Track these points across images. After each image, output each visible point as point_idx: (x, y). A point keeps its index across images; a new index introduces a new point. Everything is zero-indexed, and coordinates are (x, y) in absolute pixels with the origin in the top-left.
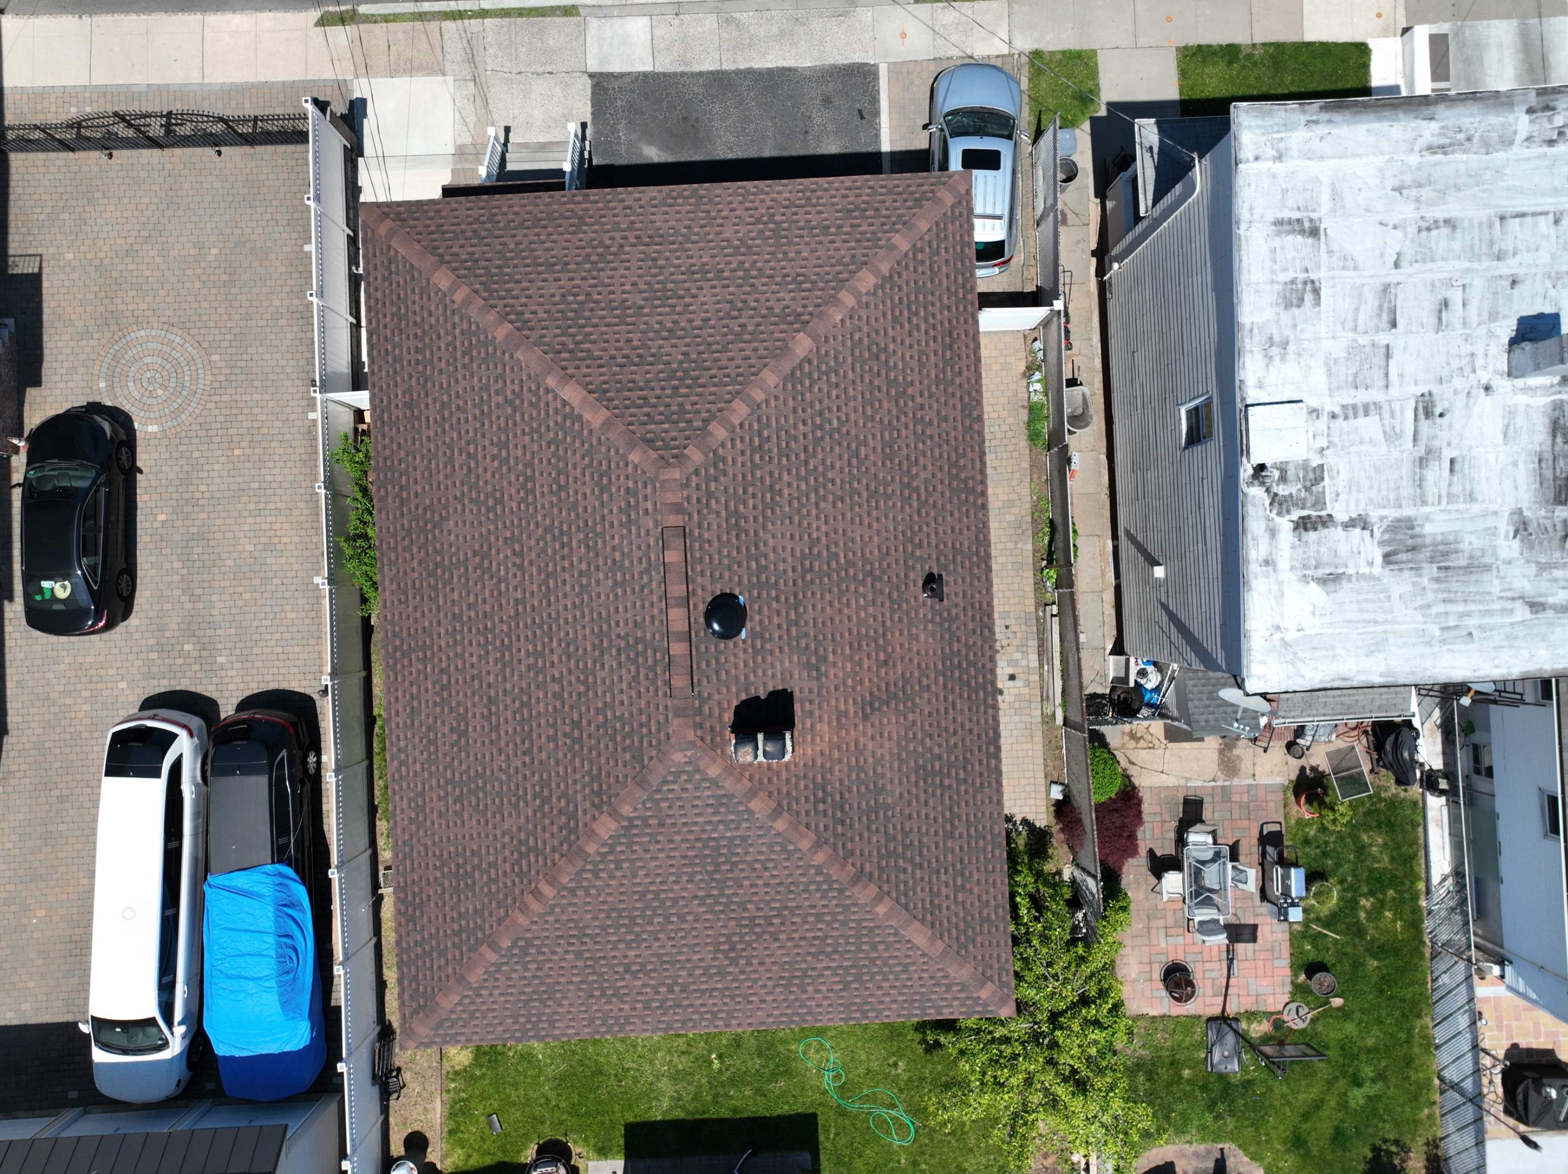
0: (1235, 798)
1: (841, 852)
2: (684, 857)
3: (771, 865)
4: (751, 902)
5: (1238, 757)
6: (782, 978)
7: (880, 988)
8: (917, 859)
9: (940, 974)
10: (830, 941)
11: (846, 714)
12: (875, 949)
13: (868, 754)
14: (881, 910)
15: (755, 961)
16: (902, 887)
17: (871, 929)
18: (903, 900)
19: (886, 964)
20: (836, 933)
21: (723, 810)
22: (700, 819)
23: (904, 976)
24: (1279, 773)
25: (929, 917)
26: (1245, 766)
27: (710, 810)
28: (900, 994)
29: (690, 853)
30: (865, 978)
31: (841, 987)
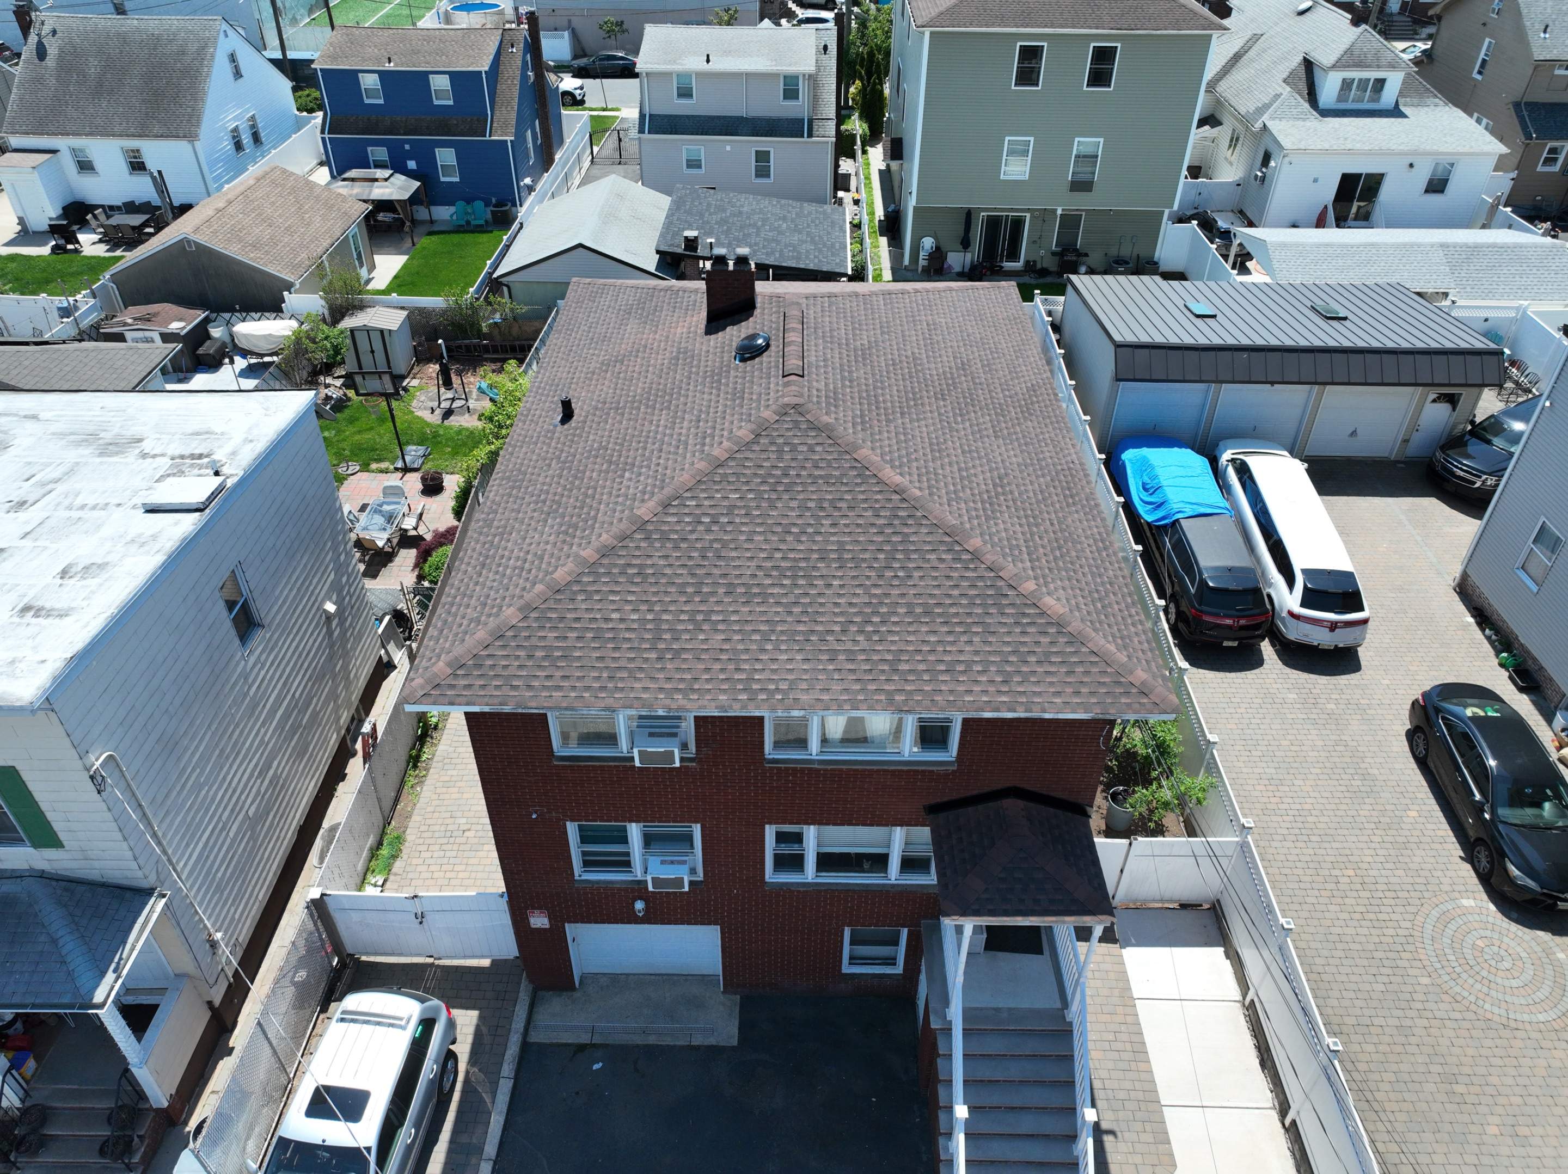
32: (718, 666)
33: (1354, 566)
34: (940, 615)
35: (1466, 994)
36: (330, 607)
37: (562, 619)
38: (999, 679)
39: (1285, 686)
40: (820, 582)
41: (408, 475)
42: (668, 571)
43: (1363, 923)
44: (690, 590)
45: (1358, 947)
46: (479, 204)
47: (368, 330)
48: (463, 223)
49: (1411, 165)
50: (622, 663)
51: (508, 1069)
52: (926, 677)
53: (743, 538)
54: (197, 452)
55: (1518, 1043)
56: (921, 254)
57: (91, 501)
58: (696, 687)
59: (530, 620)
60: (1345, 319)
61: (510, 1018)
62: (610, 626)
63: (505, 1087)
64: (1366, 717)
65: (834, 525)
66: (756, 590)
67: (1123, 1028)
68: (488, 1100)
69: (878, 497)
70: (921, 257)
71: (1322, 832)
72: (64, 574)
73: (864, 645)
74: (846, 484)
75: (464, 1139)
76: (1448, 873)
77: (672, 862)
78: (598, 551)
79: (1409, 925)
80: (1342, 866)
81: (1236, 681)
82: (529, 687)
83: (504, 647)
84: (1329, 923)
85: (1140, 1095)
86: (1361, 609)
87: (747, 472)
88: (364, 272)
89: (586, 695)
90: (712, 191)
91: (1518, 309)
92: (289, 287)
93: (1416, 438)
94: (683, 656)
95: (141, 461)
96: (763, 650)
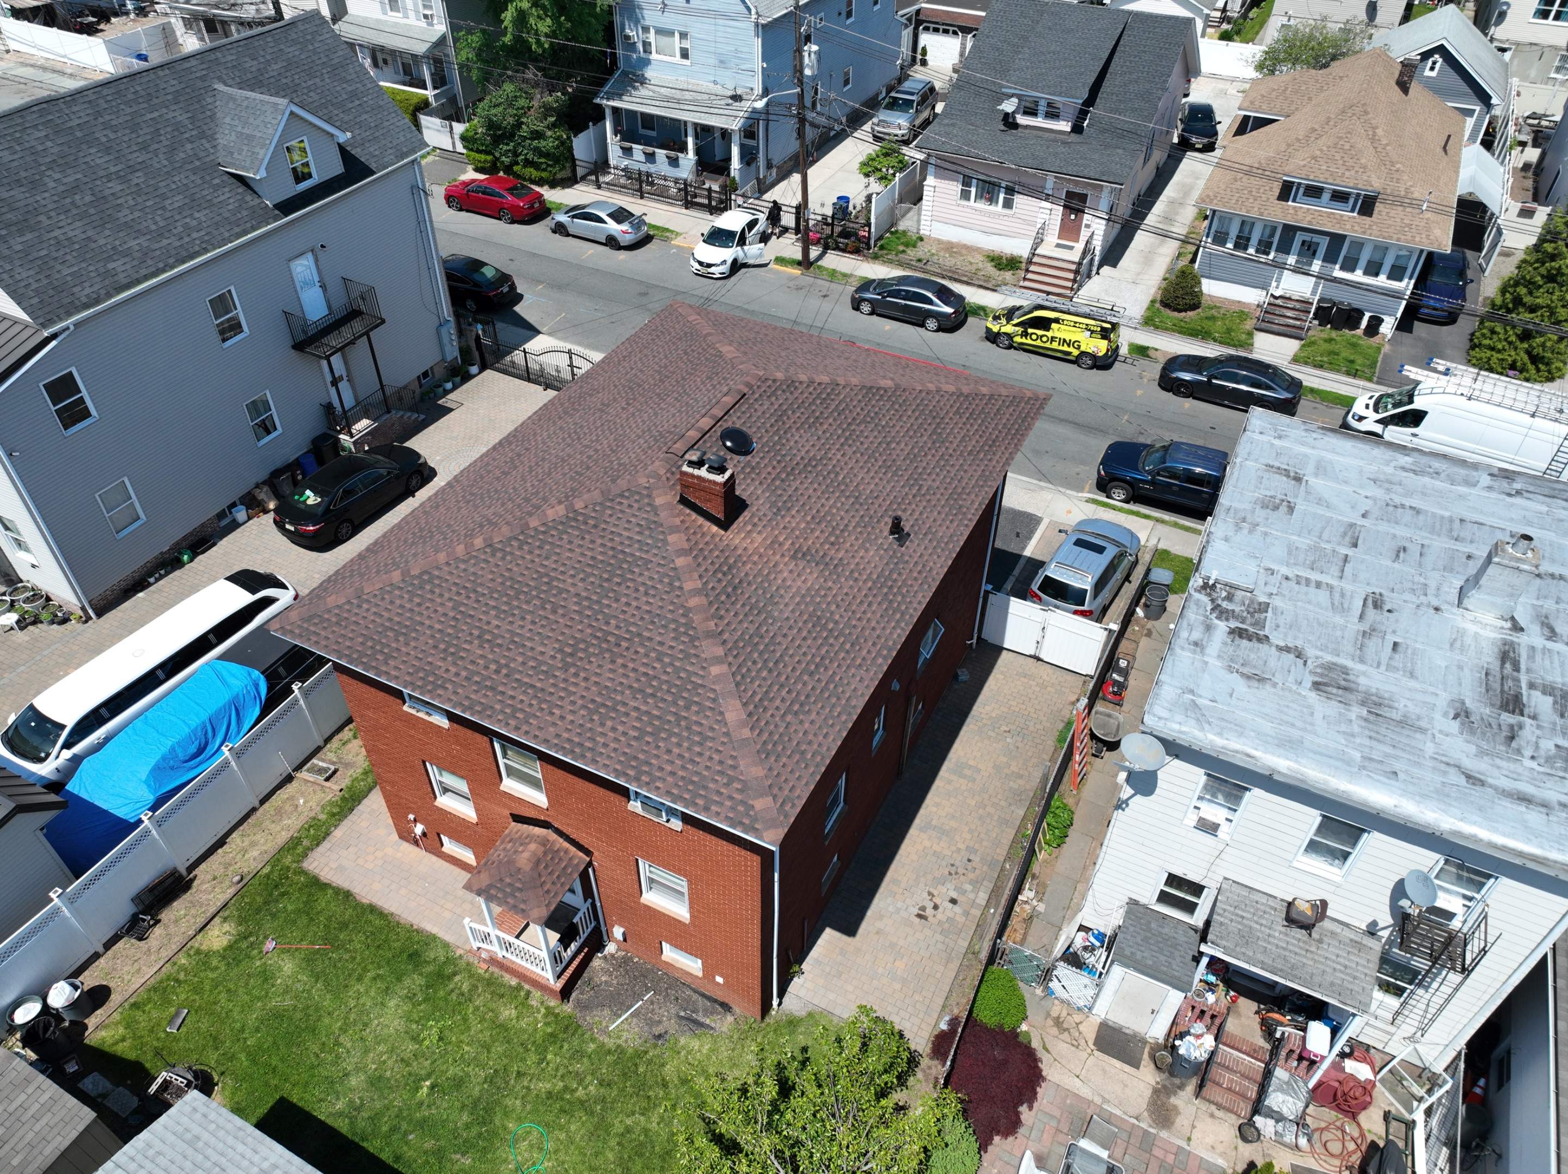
0: (1156, 1152)
1: (713, 610)
2: (593, 558)
3: (652, 592)
4: (616, 617)
5: (1175, 1108)
6: (593, 701)
7: (669, 752)
8: (771, 664)
9: (730, 762)
10: (655, 683)
11: (781, 544)
12: (687, 708)
13: (780, 577)
14: (715, 670)
15: (582, 675)
16: (744, 670)
17: (697, 686)
18: (739, 678)
19: (688, 728)
20: (664, 677)
21: (647, 533)
22: (626, 534)
23: (697, 749)
24: (1223, 1155)
25: (751, 707)
26: (1182, 1122)
27: (637, 529)
28: (683, 768)
29: (600, 557)
30: (663, 735)
31: (636, 734)
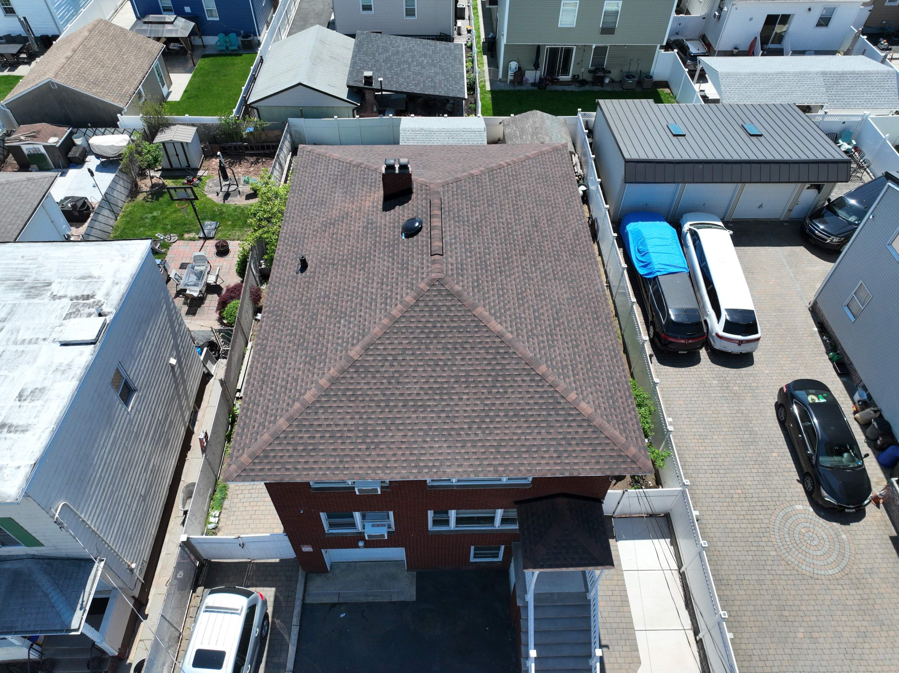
8: (332, 176)
13: (348, 202)
14: (351, 159)
16: (340, 167)
18: (341, 163)
32: (400, 452)
33: (755, 307)
34: (523, 416)
35: (793, 560)
36: (173, 361)
37: (311, 425)
38: (555, 455)
39: (712, 376)
40: (456, 397)
41: (207, 242)
42: (370, 393)
43: (744, 521)
44: (383, 404)
45: (740, 535)
46: (233, 35)
47: (173, 143)
48: (224, 48)
49: (810, 9)
50: (347, 452)
51: (296, 620)
52: (515, 456)
53: (411, 369)
54: (86, 293)
55: (818, 587)
56: (509, 72)
57: (27, 337)
58: (389, 465)
59: (293, 427)
60: (761, 135)
61: (294, 591)
62: (339, 429)
63: (295, 631)
64: (754, 394)
65: (463, 359)
66: (420, 403)
67: (617, 588)
68: (287, 637)
69: (488, 340)
70: (509, 74)
71: (726, 468)
72: (20, 397)
73: (481, 436)
74: (469, 332)
75: (276, 660)
76: (791, 490)
77: (378, 526)
78: (329, 380)
79: (767, 521)
80: (735, 487)
81: (685, 373)
82: (296, 469)
83: (280, 444)
84: (726, 521)
85: (624, 625)
86: (756, 332)
87: (412, 325)
88: (165, 90)
89: (328, 473)
90: (379, 35)
91: (863, 116)
92: (120, 111)
93: (796, 208)
94: (381, 447)
95: (52, 302)
96: (425, 442)
